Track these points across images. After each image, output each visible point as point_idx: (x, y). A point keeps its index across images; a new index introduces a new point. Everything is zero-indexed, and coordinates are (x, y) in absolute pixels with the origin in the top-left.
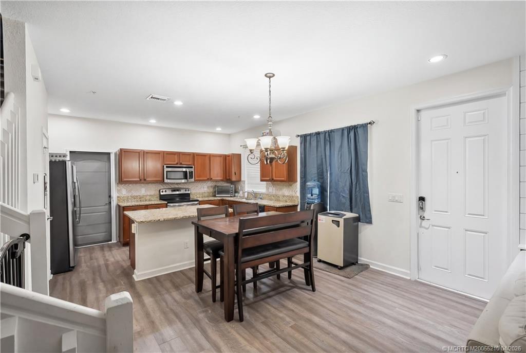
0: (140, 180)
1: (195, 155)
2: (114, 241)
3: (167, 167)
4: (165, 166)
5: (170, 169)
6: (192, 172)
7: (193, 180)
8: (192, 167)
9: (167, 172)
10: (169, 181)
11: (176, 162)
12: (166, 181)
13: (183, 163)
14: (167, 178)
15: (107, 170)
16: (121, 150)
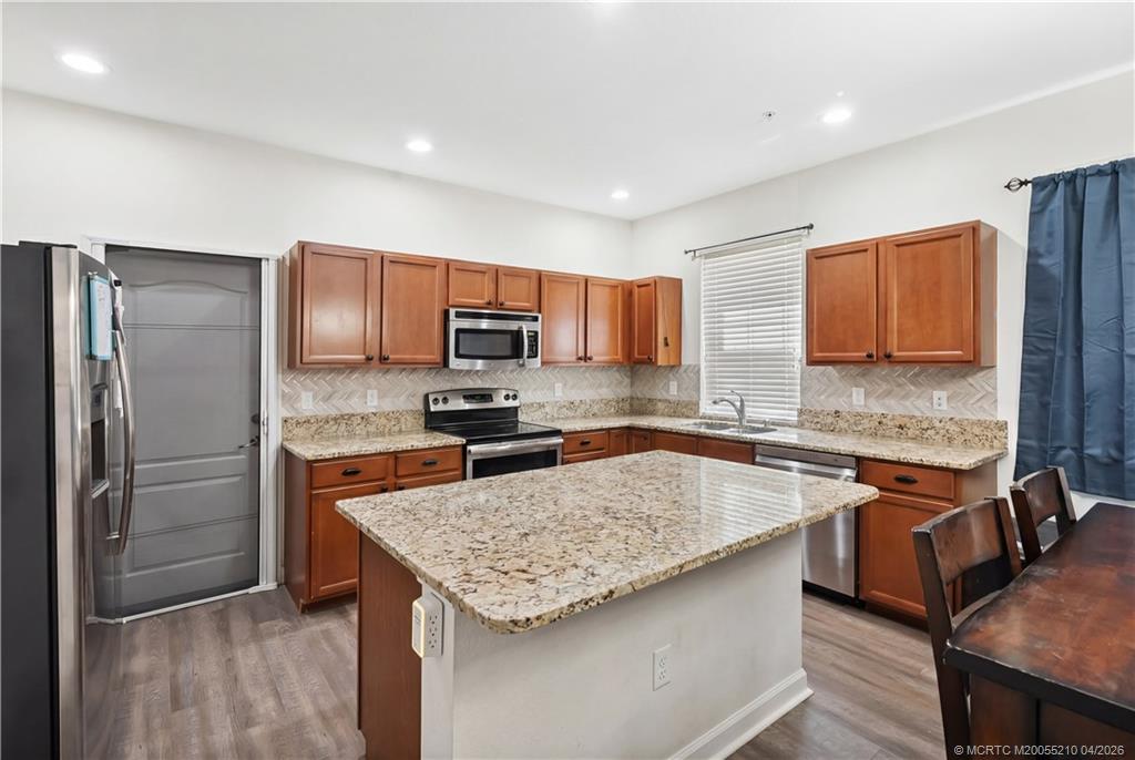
0: (369, 359)
1: (544, 280)
2: (267, 584)
3: (458, 315)
4: (452, 312)
5: (466, 324)
6: (536, 333)
7: (538, 362)
8: (536, 319)
9: (458, 331)
10: (464, 364)
11: (486, 300)
12: (454, 363)
13: (508, 304)
14: (458, 355)
15: (247, 323)
16: (303, 246)
